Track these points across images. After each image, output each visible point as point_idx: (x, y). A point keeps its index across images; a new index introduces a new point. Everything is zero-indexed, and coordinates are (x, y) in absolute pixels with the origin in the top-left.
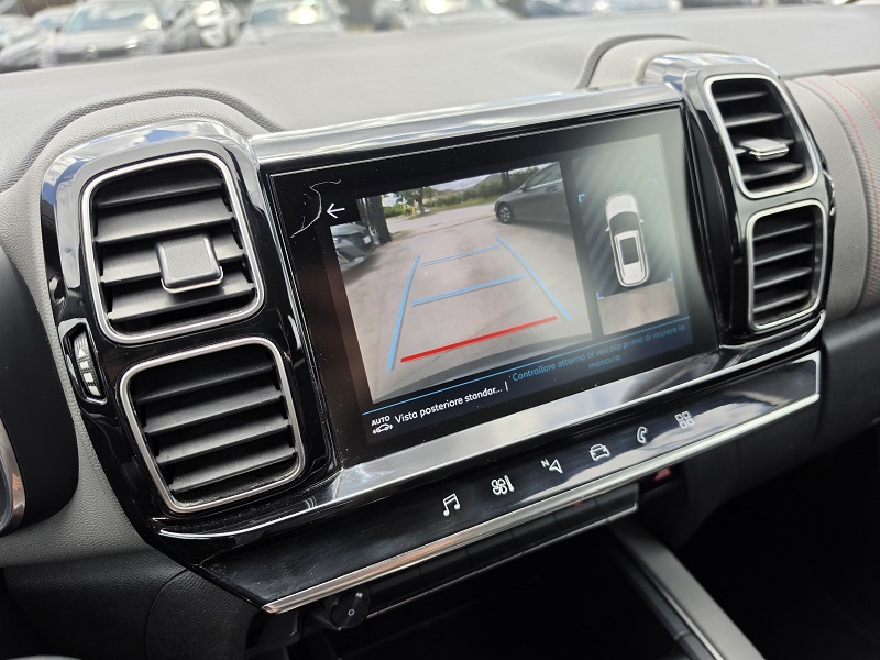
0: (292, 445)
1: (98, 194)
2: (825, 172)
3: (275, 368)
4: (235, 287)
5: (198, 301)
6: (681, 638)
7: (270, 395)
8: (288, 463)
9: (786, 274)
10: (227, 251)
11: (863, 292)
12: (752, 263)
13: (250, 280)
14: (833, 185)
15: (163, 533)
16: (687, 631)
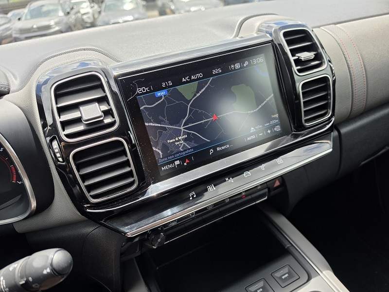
0: (133, 177)
1: (56, 89)
2: (330, 63)
3: (125, 149)
4: (108, 120)
5: (95, 126)
6: (288, 247)
7: (123, 159)
8: (131, 184)
9: (318, 104)
10: (105, 107)
11: (351, 109)
12: (302, 101)
13: (114, 117)
14: (333, 68)
15: (88, 210)
16: (290, 245)
